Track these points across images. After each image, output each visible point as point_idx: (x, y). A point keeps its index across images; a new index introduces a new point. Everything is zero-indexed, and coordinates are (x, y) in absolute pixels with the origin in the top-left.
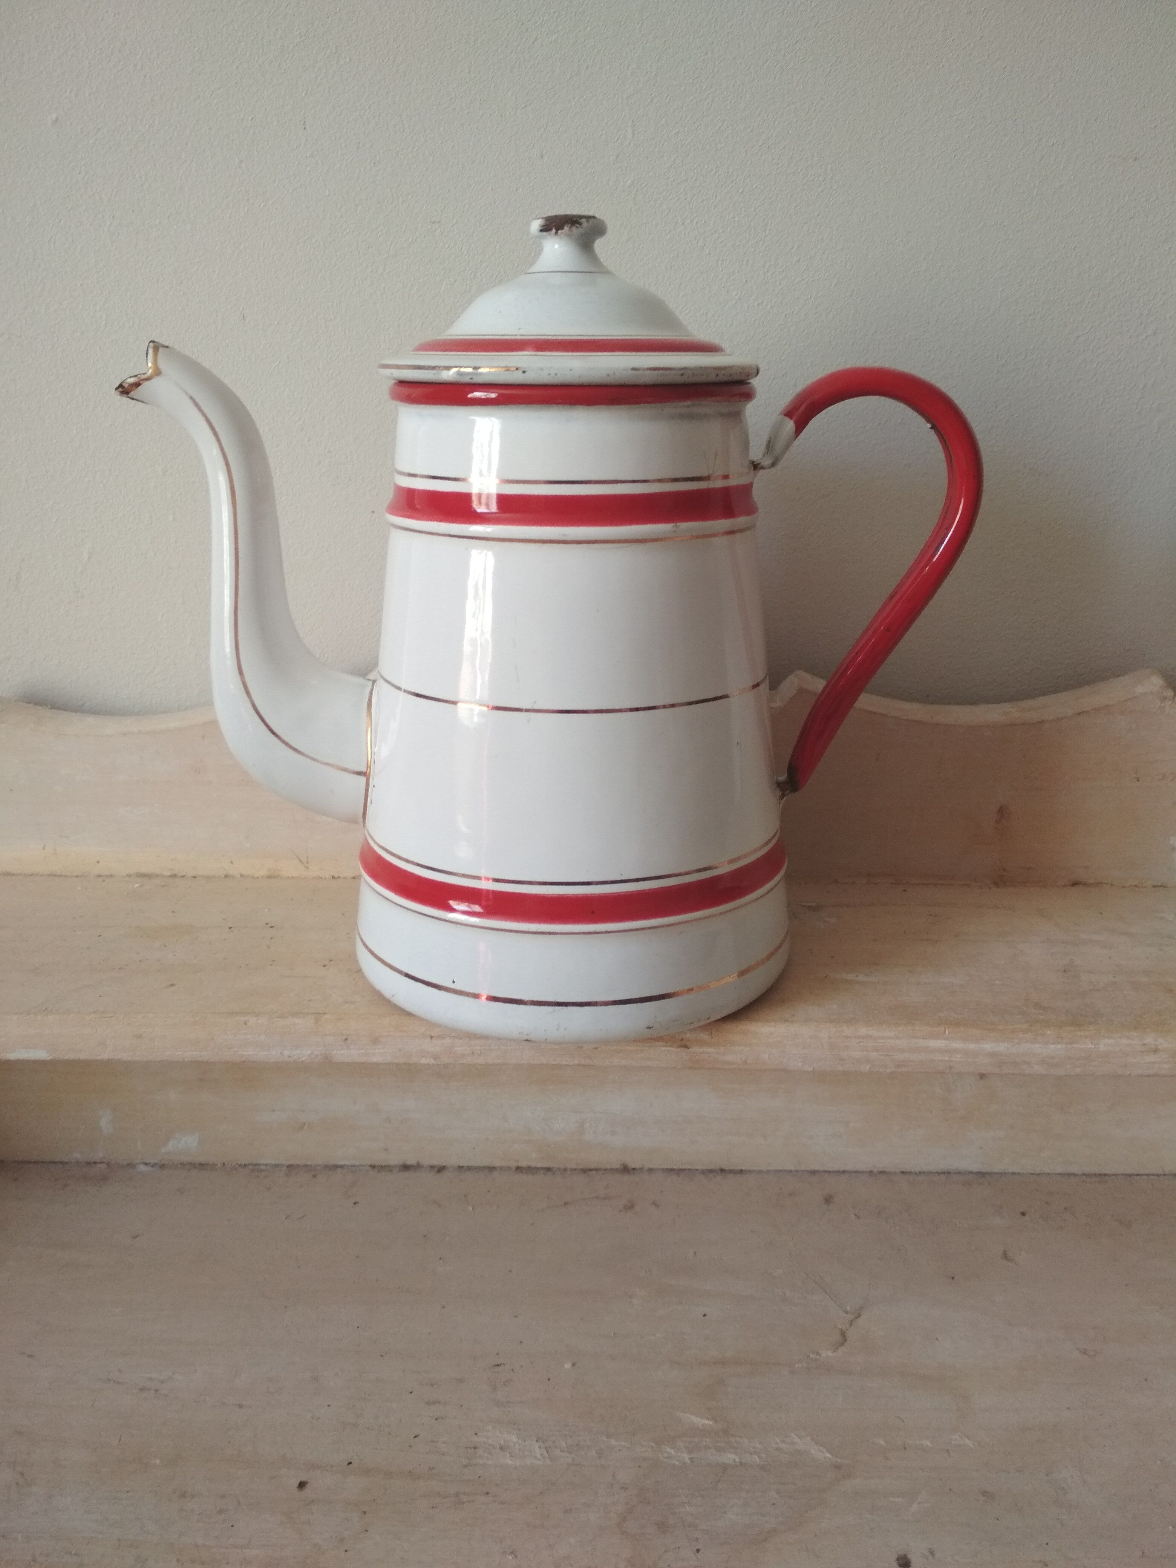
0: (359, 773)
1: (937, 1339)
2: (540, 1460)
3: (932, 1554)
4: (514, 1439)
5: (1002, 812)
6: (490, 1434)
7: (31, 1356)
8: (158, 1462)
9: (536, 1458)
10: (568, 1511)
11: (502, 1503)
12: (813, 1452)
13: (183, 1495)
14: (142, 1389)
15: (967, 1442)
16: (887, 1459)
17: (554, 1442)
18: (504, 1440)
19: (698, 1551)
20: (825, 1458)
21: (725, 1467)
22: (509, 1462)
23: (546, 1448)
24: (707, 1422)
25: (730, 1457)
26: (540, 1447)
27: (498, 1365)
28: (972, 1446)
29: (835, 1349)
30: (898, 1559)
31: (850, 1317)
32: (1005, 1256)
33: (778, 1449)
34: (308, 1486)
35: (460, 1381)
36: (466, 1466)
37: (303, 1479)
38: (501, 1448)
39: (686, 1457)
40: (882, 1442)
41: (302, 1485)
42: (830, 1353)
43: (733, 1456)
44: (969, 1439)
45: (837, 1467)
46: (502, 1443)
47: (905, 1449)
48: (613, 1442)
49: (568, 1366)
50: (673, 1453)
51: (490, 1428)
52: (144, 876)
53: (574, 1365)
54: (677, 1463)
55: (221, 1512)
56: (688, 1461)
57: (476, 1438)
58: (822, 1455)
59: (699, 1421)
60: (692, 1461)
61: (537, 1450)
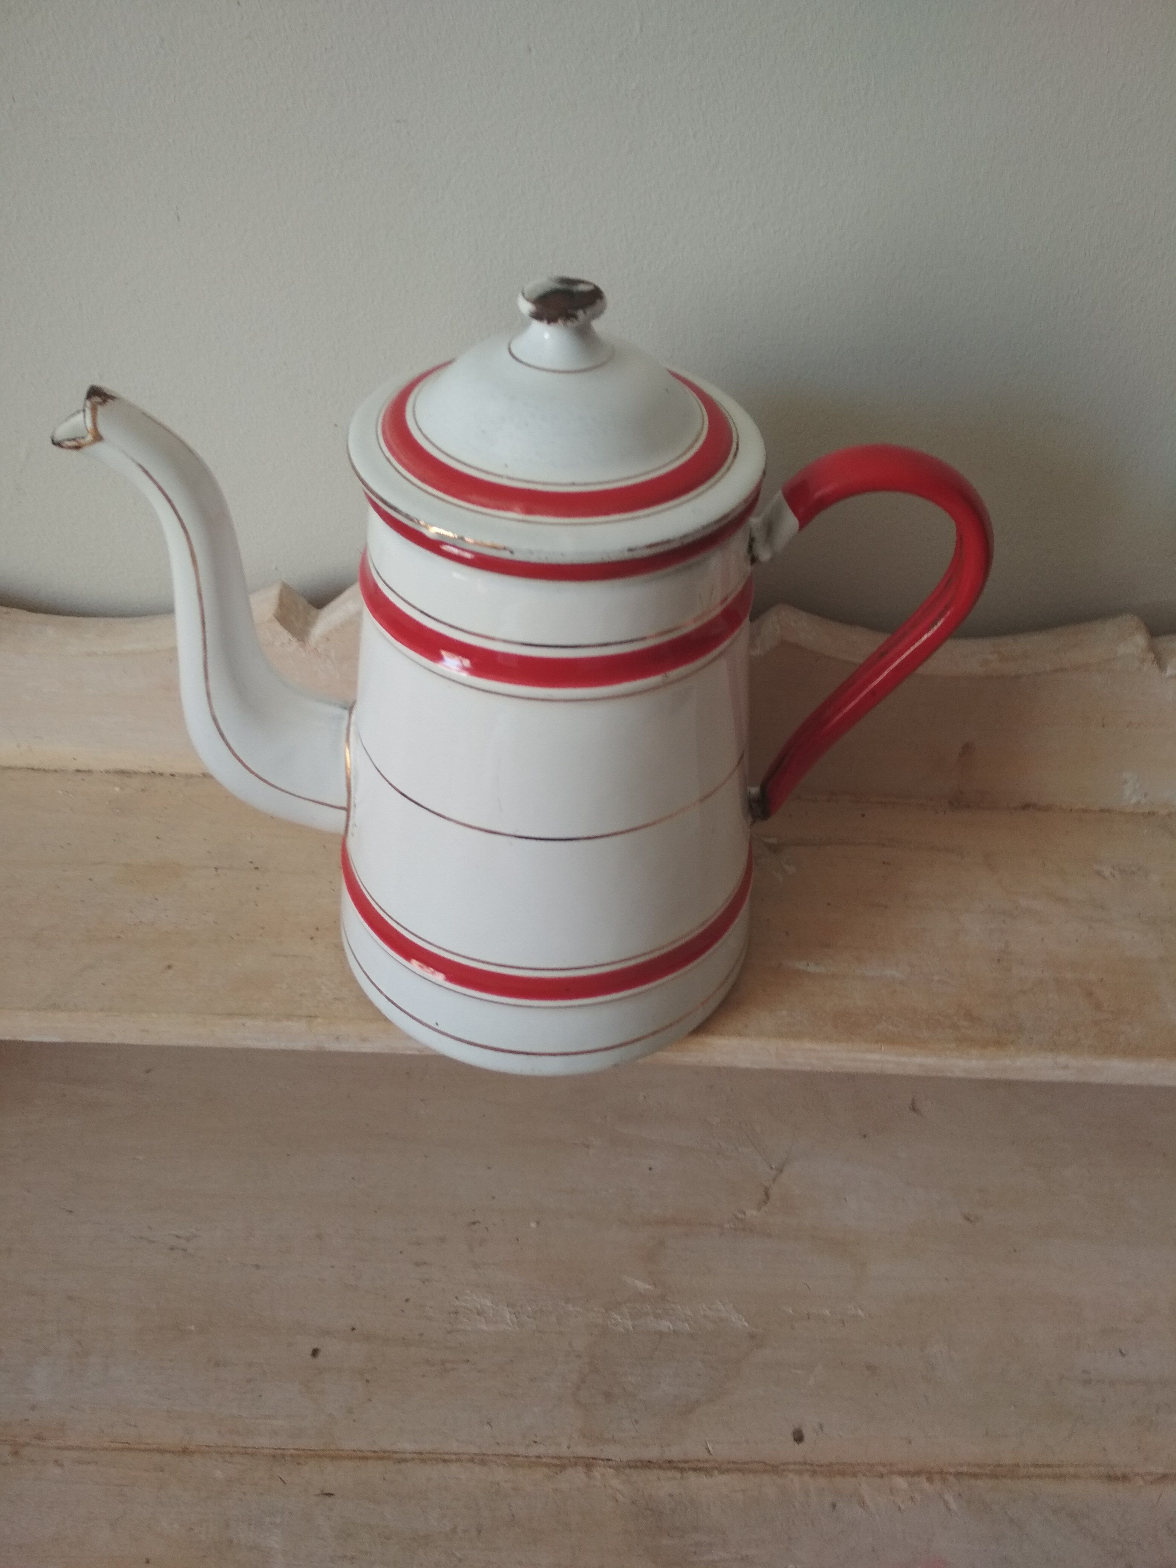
0: (342, 808)
1: (845, 1199)
2: (510, 1326)
3: (821, 1427)
4: (489, 1304)
5: (967, 749)
6: (468, 1298)
7: (70, 1212)
8: (192, 1328)
9: (507, 1324)
10: (533, 1380)
11: (480, 1371)
12: (733, 1319)
13: (217, 1365)
14: (172, 1249)
15: (860, 1312)
16: (793, 1328)
17: (521, 1307)
18: (480, 1304)
19: (636, 1422)
20: (743, 1326)
21: (661, 1334)
22: (485, 1328)
23: (514, 1313)
24: (648, 1287)
25: (665, 1325)
26: (510, 1313)
27: (474, 1223)
28: (863, 1316)
29: (759, 1209)
30: (794, 1434)
31: (774, 1173)
32: (914, 1108)
33: (705, 1317)
34: (320, 1354)
35: (443, 1240)
36: (449, 1332)
37: (315, 1347)
38: (478, 1314)
39: (629, 1324)
40: (790, 1310)
41: (315, 1353)
42: (754, 1213)
43: (668, 1324)
44: (862, 1310)
45: (752, 1336)
46: (479, 1307)
47: (809, 1318)
48: (570, 1307)
49: (533, 1225)
50: (619, 1319)
51: (468, 1291)
52: (123, 773)
53: (538, 1223)
54: (622, 1330)
55: (250, 1381)
56: (631, 1327)
57: (457, 1303)
58: (739, 1322)
59: (642, 1286)
60: (634, 1328)
61: (508, 1315)
